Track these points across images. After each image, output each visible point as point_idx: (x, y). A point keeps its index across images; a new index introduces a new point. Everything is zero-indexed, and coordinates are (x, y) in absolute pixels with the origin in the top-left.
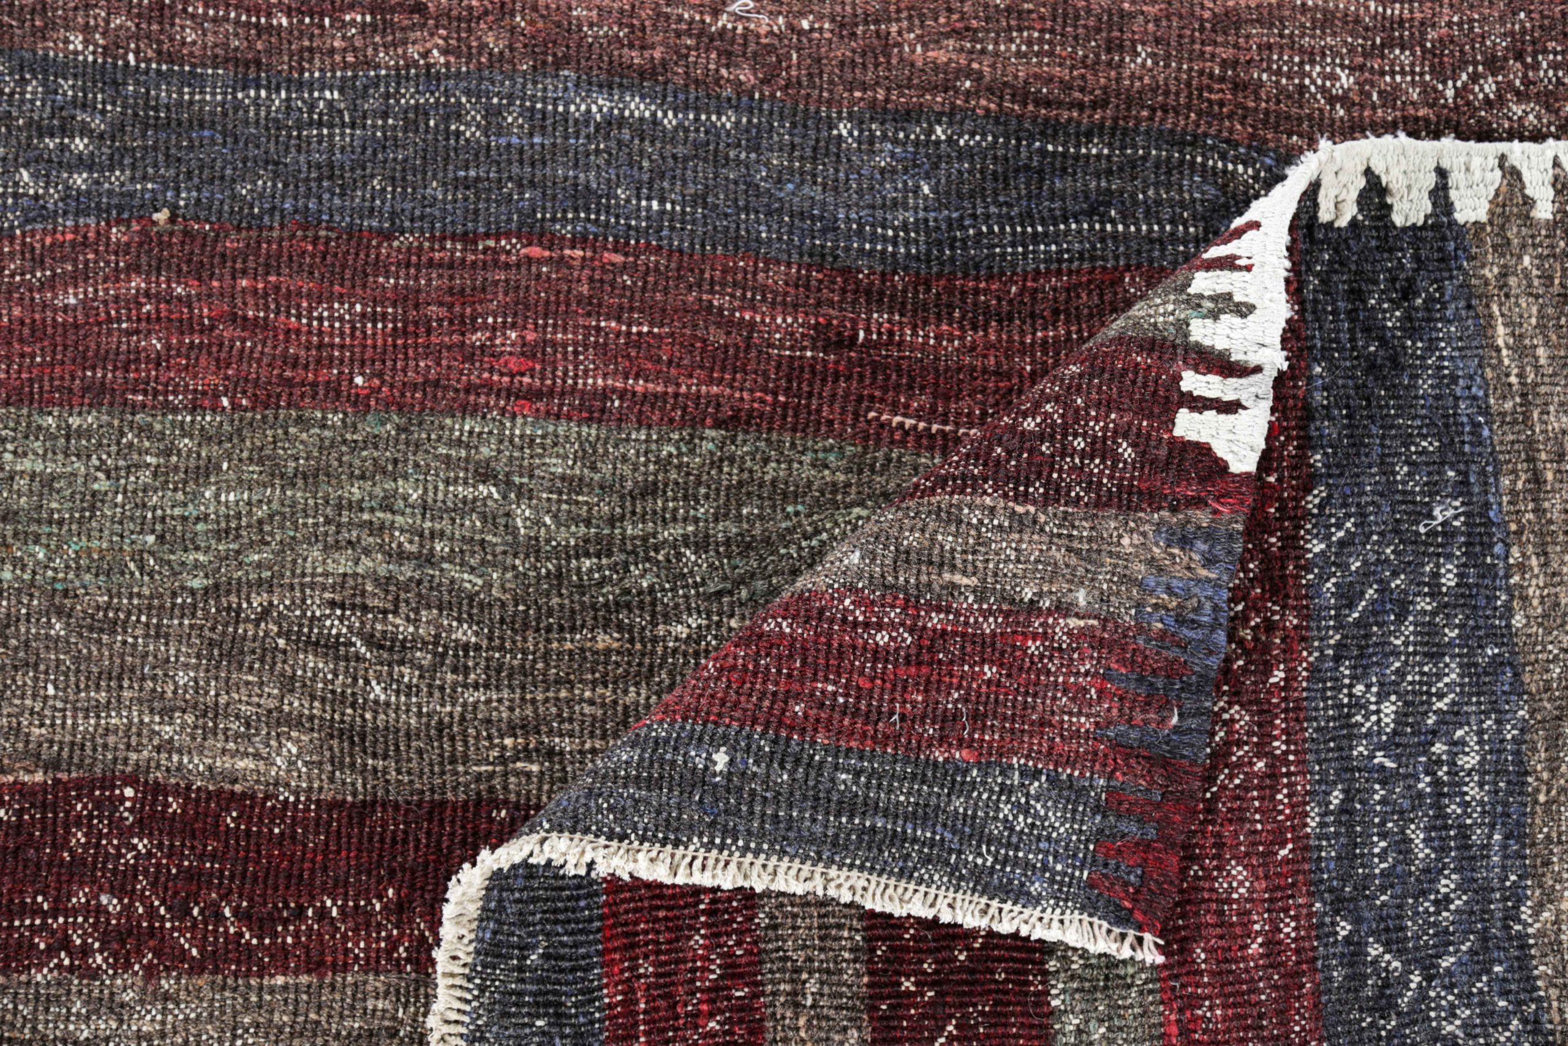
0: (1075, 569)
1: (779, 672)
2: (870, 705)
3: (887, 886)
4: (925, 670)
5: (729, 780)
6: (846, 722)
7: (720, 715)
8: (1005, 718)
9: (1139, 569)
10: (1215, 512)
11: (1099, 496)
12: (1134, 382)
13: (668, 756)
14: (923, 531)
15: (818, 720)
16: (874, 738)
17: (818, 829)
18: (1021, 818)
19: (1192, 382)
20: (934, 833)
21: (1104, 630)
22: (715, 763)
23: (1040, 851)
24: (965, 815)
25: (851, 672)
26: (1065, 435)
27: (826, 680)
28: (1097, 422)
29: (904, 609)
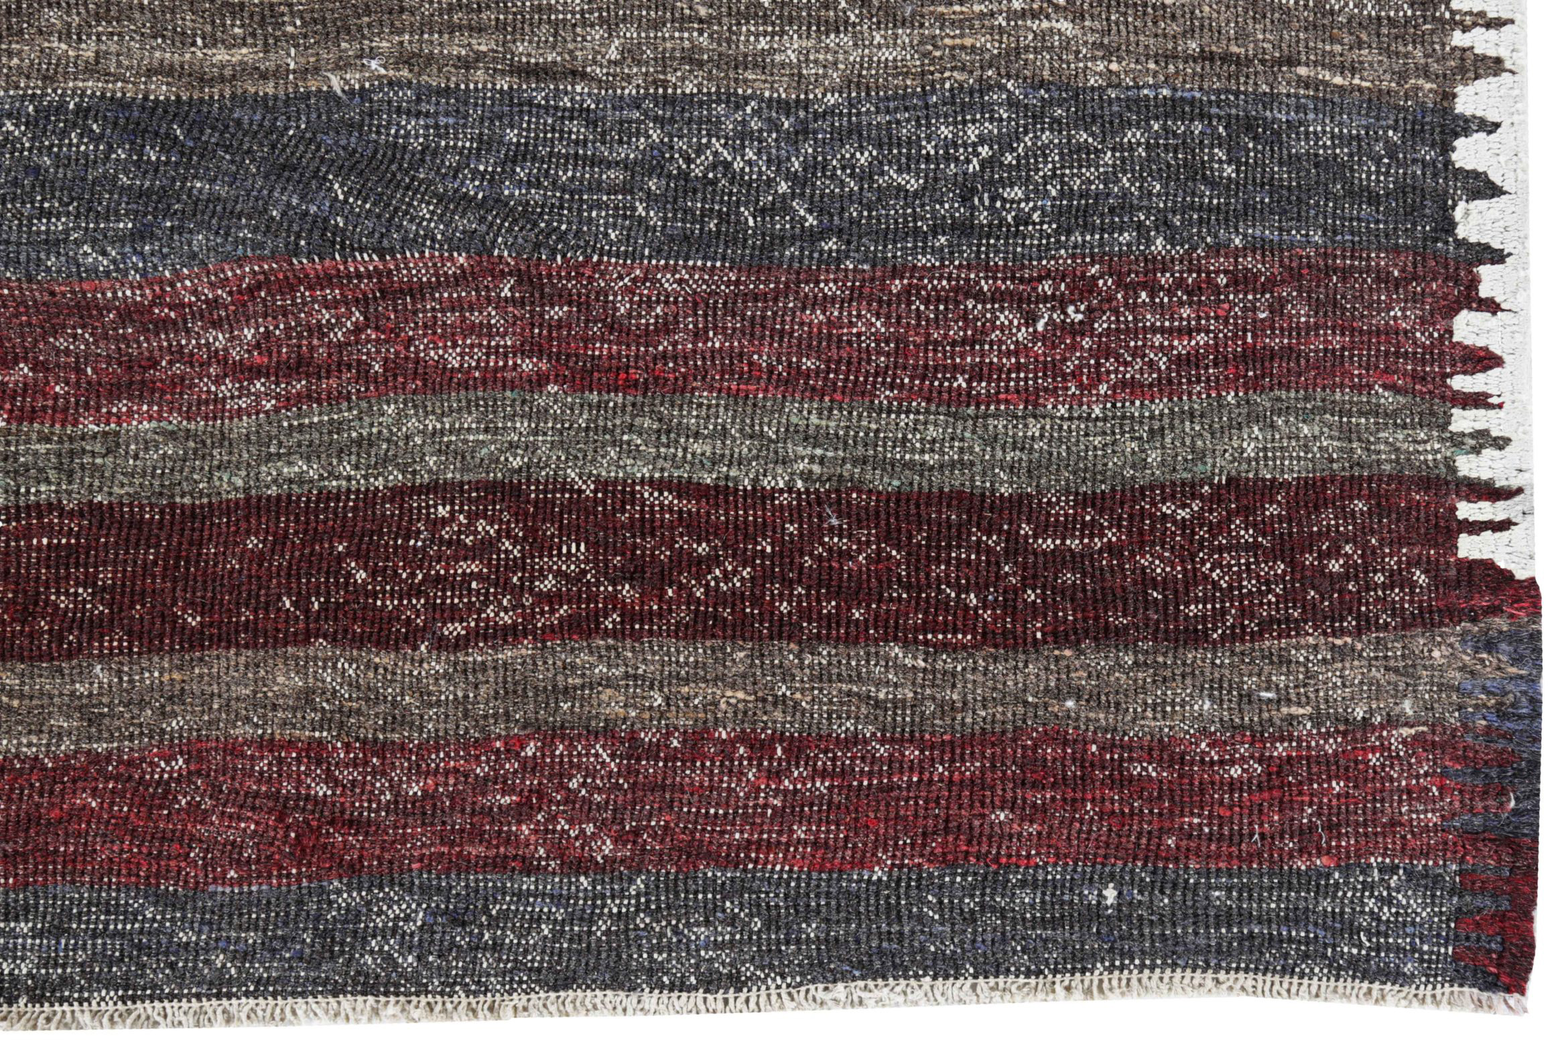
0: (1396, 685)
1: (1151, 812)
2: (1231, 829)
3: (1273, 984)
4: (1276, 793)
5: (1120, 911)
6: (1213, 847)
7: (1105, 857)
8: (1357, 824)
9: (1455, 676)
10: (1512, 616)
11: (1404, 619)
12: (1418, 519)
13: (1066, 898)
14: (1259, 675)
15: (1188, 850)
16: (1239, 857)
17: (1202, 942)
18: (1386, 909)
19: (1466, 510)
20: (1307, 932)
21: (1434, 733)
22: (1105, 898)
23: (1407, 935)
24: (1333, 911)
25: (1212, 805)
26: (1366, 573)
27: (1192, 814)
28: (1391, 557)
29: (1252, 744)
